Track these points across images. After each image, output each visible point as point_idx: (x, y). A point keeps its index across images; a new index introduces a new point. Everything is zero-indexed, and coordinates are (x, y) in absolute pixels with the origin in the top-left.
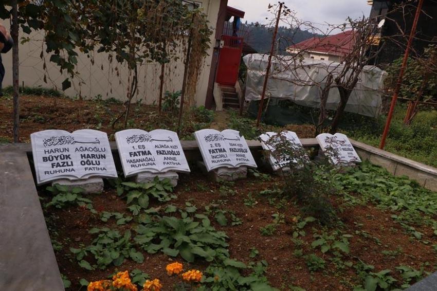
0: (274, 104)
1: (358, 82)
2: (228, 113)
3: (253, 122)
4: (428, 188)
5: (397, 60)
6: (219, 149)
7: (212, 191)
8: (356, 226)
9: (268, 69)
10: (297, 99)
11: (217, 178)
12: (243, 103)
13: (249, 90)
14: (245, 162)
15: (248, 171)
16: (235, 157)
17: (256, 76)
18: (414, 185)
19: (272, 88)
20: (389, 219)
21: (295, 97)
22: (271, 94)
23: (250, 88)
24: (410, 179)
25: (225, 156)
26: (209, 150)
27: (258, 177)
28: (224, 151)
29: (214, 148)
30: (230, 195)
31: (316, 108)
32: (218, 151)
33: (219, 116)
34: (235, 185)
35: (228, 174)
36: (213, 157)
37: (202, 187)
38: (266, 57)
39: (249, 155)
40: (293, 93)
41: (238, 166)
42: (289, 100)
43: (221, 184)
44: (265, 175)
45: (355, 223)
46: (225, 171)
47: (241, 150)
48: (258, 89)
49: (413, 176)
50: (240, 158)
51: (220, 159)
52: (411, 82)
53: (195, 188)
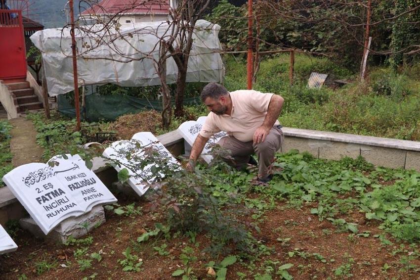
0: (90, 92)
1: (193, 43)
2: (29, 119)
3: (70, 124)
4: (324, 158)
5: (217, 8)
6: (52, 192)
7: (63, 265)
8: (283, 244)
9: (74, 47)
10: (120, 80)
11: (63, 238)
12: (46, 101)
13: (51, 81)
14: (98, 198)
15: (105, 210)
16: (82, 197)
17: (58, 61)
18: (308, 158)
19: (84, 72)
20: (312, 218)
21: (118, 77)
22: (84, 81)
23: (52, 79)
24: (301, 152)
25: (66, 200)
26: (37, 199)
27: (124, 215)
28: (62, 192)
29: (43, 194)
30: (95, 262)
31: (148, 86)
32: (51, 195)
33: (17, 127)
34: (95, 240)
35: (78, 227)
36: (47, 208)
37: (44, 264)
38: (67, 32)
39: (100, 186)
40: (113, 73)
41: (90, 209)
42: (109, 84)
43: (72, 246)
44: (130, 207)
45: (279, 239)
46: (72, 223)
47: (86, 183)
48: (64, 78)
49: (303, 148)
50: (89, 195)
51: (58, 208)
52: (238, 32)
53: (34, 271)
